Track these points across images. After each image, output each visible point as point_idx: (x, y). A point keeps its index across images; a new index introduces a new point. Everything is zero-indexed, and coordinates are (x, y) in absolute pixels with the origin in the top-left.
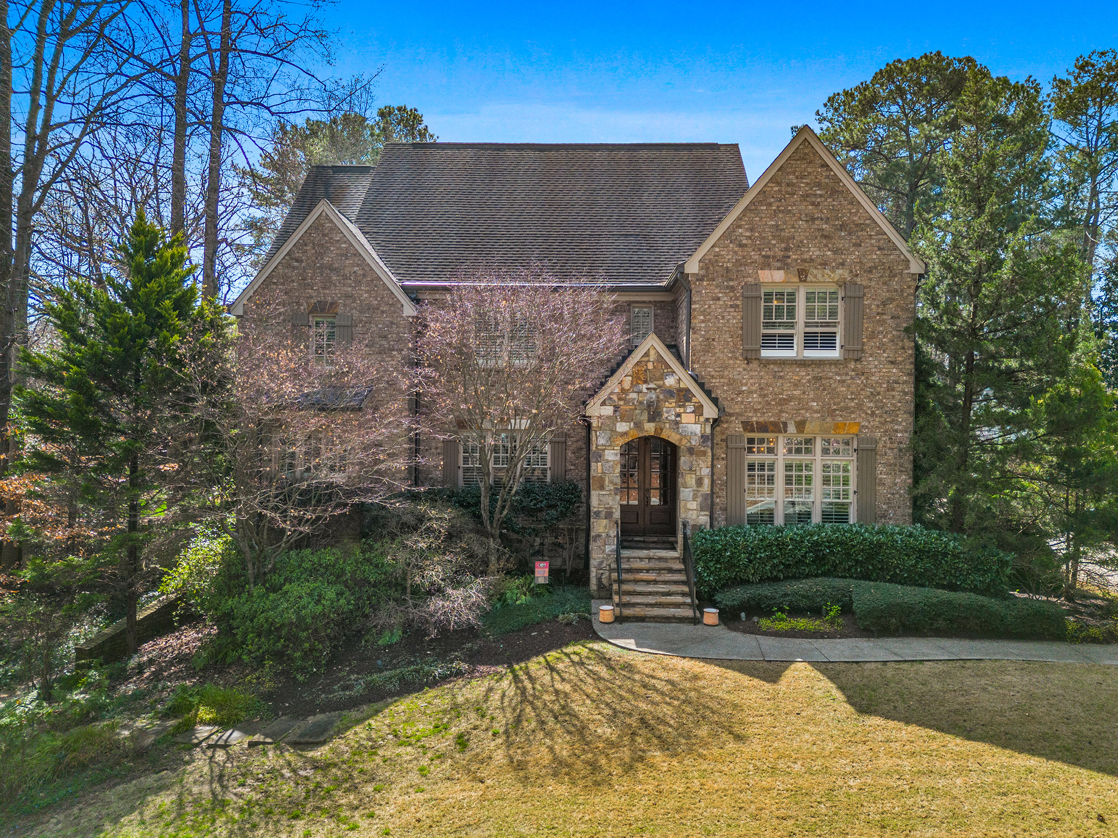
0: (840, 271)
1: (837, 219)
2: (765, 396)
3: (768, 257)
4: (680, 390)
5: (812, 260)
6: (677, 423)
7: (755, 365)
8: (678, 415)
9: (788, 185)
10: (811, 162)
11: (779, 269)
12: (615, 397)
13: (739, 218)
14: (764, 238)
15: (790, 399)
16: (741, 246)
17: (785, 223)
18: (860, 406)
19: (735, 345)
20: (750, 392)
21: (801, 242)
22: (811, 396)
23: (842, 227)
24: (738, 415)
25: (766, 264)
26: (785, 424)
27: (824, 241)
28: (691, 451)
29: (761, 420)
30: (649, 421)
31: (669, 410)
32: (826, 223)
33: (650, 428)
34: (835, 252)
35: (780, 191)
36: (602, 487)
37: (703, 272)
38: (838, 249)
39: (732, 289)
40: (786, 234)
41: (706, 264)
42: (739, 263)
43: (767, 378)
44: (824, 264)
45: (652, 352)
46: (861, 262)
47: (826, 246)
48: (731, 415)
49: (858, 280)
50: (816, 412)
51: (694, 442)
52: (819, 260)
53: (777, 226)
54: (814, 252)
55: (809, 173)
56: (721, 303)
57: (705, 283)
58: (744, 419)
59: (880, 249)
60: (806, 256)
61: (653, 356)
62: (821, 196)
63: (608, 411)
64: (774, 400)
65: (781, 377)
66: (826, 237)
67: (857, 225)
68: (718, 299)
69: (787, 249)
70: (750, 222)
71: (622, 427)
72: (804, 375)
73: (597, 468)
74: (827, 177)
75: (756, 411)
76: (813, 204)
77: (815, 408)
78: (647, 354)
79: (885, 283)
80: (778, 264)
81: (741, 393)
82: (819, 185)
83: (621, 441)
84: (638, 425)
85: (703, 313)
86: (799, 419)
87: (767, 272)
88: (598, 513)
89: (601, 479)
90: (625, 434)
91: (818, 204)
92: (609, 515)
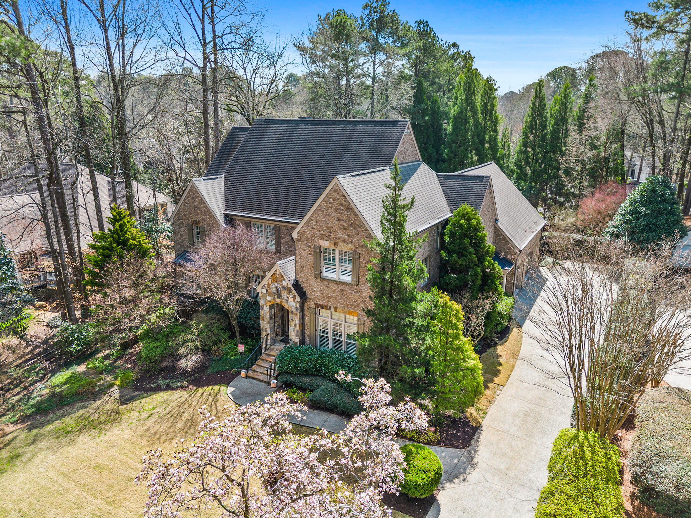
0: (350, 245)
1: (349, 221)
2: (323, 294)
3: (323, 235)
4: (288, 288)
5: (339, 239)
6: (287, 301)
7: (319, 280)
8: (288, 298)
9: (330, 203)
10: (338, 194)
12: (266, 286)
13: (311, 216)
14: (321, 226)
15: (331, 297)
16: (312, 228)
17: (329, 220)
18: (358, 305)
19: (311, 271)
20: (317, 291)
21: (335, 230)
22: (340, 297)
23: (351, 225)
24: (313, 300)
25: (322, 238)
26: (330, 307)
27: (344, 231)
28: (292, 312)
29: (321, 303)
30: (278, 298)
31: (285, 294)
32: (345, 223)
33: (278, 301)
34: (348, 236)
35: (327, 206)
36: (263, 320)
37: (299, 238)
38: (350, 235)
39: (310, 247)
40: (329, 225)
41: (301, 234)
42: (312, 236)
43: (323, 287)
44: (344, 241)
45: (278, 271)
46: (359, 242)
47: (345, 233)
48: (310, 299)
49: (357, 250)
50: (341, 304)
51: (293, 309)
52: (342, 239)
53: (326, 221)
54: (340, 235)
55: (338, 199)
56: (306, 252)
57: (300, 243)
58: (315, 302)
59: (366, 237)
60: (337, 237)
61: (278, 273)
62: (343, 210)
63: (264, 291)
64: (326, 296)
65: (328, 287)
66: (345, 229)
67: (357, 225)
68: (305, 250)
69: (330, 232)
70: (316, 218)
71: (269, 298)
72: (337, 288)
73: (262, 313)
74: (345, 201)
75: (319, 299)
76: (339, 213)
77: (341, 302)
78: (276, 271)
79: (368, 253)
80: (327, 239)
81: (314, 291)
82: (342, 204)
83: (269, 304)
84: (274, 299)
85: (300, 255)
86: (335, 306)
87: (322, 241)
88: (263, 329)
89: (263, 317)
90: (270, 301)
91: (342, 213)
92: (266, 331)
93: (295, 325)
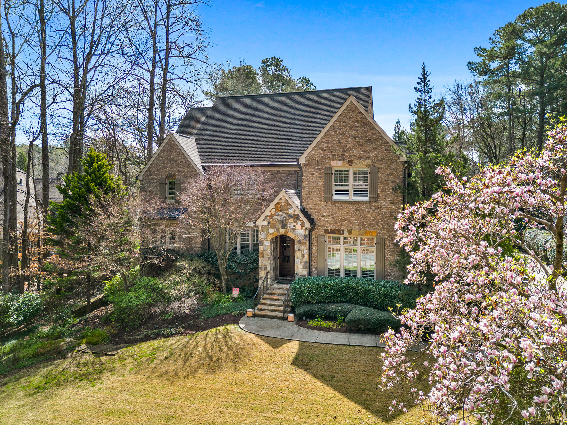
0: (367, 161)
1: (366, 137)
2: (334, 218)
4: (295, 215)
5: (354, 156)
6: (294, 229)
7: (329, 203)
8: (294, 226)
9: (344, 122)
10: (354, 111)
11: (340, 160)
12: (268, 218)
13: (322, 138)
14: (333, 147)
15: (345, 219)
16: (323, 150)
17: (342, 140)
18: (377, 223)
19: (321, 195)
20: (328, 216)
21: (350, 148)
22: (355, 218)
23: (369, 140)
24: (323, 226)
25: (334, 159)
26: (343, 231)
27: (360, 147)
28: (299, 242)
29: (332, 228)
30: (282, 228)
31: (290, 223)
32: (361, 139)
33: (282, 231)
35: (340, 125)
36: (263, 257)
37: (307, 162)
38: (366, 151)
39: (319, 170)
40: (343, 144)
41: (309, 159)
42: (322, 158)
43: (335, 210)
44: (360, 158)
45: (283, 198)
46: (377, 156)
47: (361, 149)
48: (319, 226)
49: (376, 165)
50: (357, 225)
51: (301, 238)
52: (358, 156)
53: (339, 141)
54: (356, 152)
55: (353, 117)
56: (315, 176)
57: (308, 167)
58: (325, 228)
59: (386, 150)
60: (352, 154)
61: (284, 200)
62: (359, 126)
63: (265, 223)
64: (338, 219)
65: (341, 209)
66: (361, 145)
67: (375, 139)
68: (314, 174)
69: (344, 151)
70: (327, 140)
71: (271, 231)
72: (351, 208)
73: (261, 248)
74: (361, 118)
75: (330, 224)
76: (355, 130)
77: (357, 223)
78: (281, 199)
79: (388, 166)
80: (340, 158)
81: (323, 216)
82: (358, 121)
83: (271, 237)
84: (278, 230)
85: (307, 180)
86: (349, 228)
87: (335, 162)
88: (261, 268)
89: (263, 253)
90: (272, 234)
91: (358, 130)
92: (266, 269)
93: (303, 256)
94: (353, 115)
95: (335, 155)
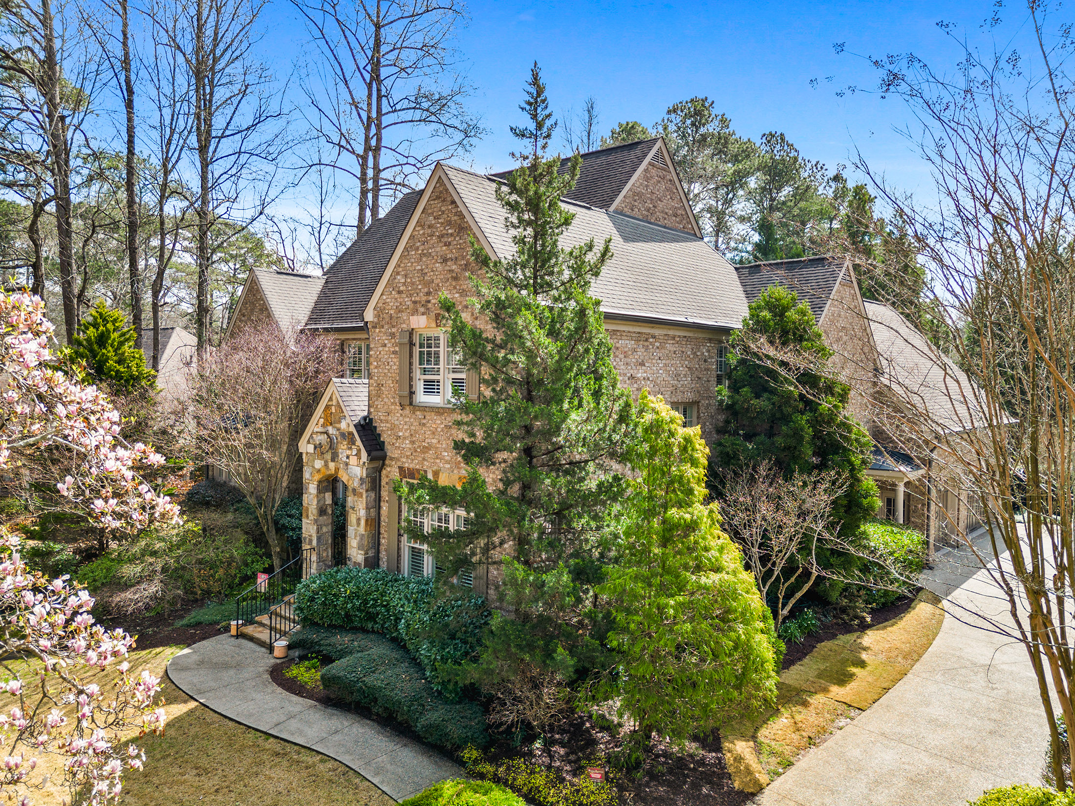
2: (414, 443)
4: (349, 434)
6: (347, 464)
7: (407, 411)
8: (348, 457)
9: (429, 227)
10: (444, 201)
11: (423, 314)
12: (314, 436)
13: (398, 266)
14: (413, 284)
16: (400, 292)
17: (427, 267)
19: (395, 391)
20: (405, 438)
21: (438, 285)
22: (444, 446)
23: (467, 266)
24: (398, 460)
25: (415, 312)
27: (454, 283)
28: (354, 490)
29: (411, 466)
30: (332, 461)
31: (343, 451)
32: (455, 264)
33: (332, 467)
34: (461, 294)
35: (424, 234)
37: (376, 320)
38: (464, 290)
39: (393, 335)
40: (427, 278)
41: (379, 311)
42: (399, 310)
43: (415, 425)
45: (334, 397)
47: (455, 288)
48: (392, 459)
50: (447, 462)
51: (356, 484)
53: (422, 270)
55: (443, 212)
56: (387, 349)
57: (377, 330)
58: (399, 464)
61: (334, 403)
62: (452, 235)
63: (311, 448)
64: (419, 447)
65: (424, 424)
66: (456, 279)
68: (385, 345)
69: (428, 294)
70: (405, 268)
71: (318, 464)
72: (439, 423)
73: (305, 499)
74: (456, 214)
75: (407, 457)
76: (445, 244)
77: (447, 458)
78: (331, 399)
80: (422, 310)
81: (398, 438)
82: (450, 223)
83: (317, 477)
84: (326, 464)
85: (376, 359)
86: (435, 468)
87: (416, 317)
88: (305, 538)
89: (307, 509)
90: (319, 471)
91: (450, 243)
92: (311, 541)
93: (358, 521)
94: (443, 209)
95: (415, 302)
